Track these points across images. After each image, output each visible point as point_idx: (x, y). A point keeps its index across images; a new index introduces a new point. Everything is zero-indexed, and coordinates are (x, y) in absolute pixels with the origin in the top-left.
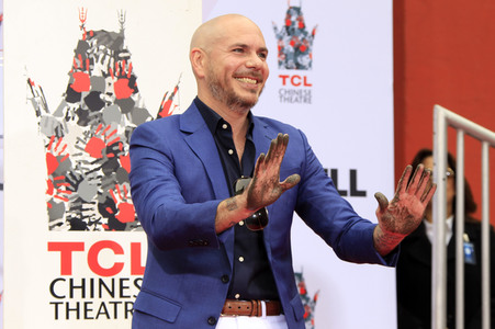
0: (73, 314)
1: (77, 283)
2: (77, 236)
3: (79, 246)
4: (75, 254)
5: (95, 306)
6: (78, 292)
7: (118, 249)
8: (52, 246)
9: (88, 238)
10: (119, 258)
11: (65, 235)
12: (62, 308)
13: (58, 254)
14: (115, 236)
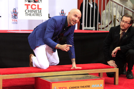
0: (29, 15)
1: (29, 10)
2: (29, 3)
3: (30, 5)
4: (29, 6)
5: (32, 14)
6: (29, 12)
7: (35, 6)
8: (25, 5)
9: (31, 4)
10: (35, 7)
11: (27, 3)
12: (27, 14)
13: (26, 6)
14: (35, 3)
